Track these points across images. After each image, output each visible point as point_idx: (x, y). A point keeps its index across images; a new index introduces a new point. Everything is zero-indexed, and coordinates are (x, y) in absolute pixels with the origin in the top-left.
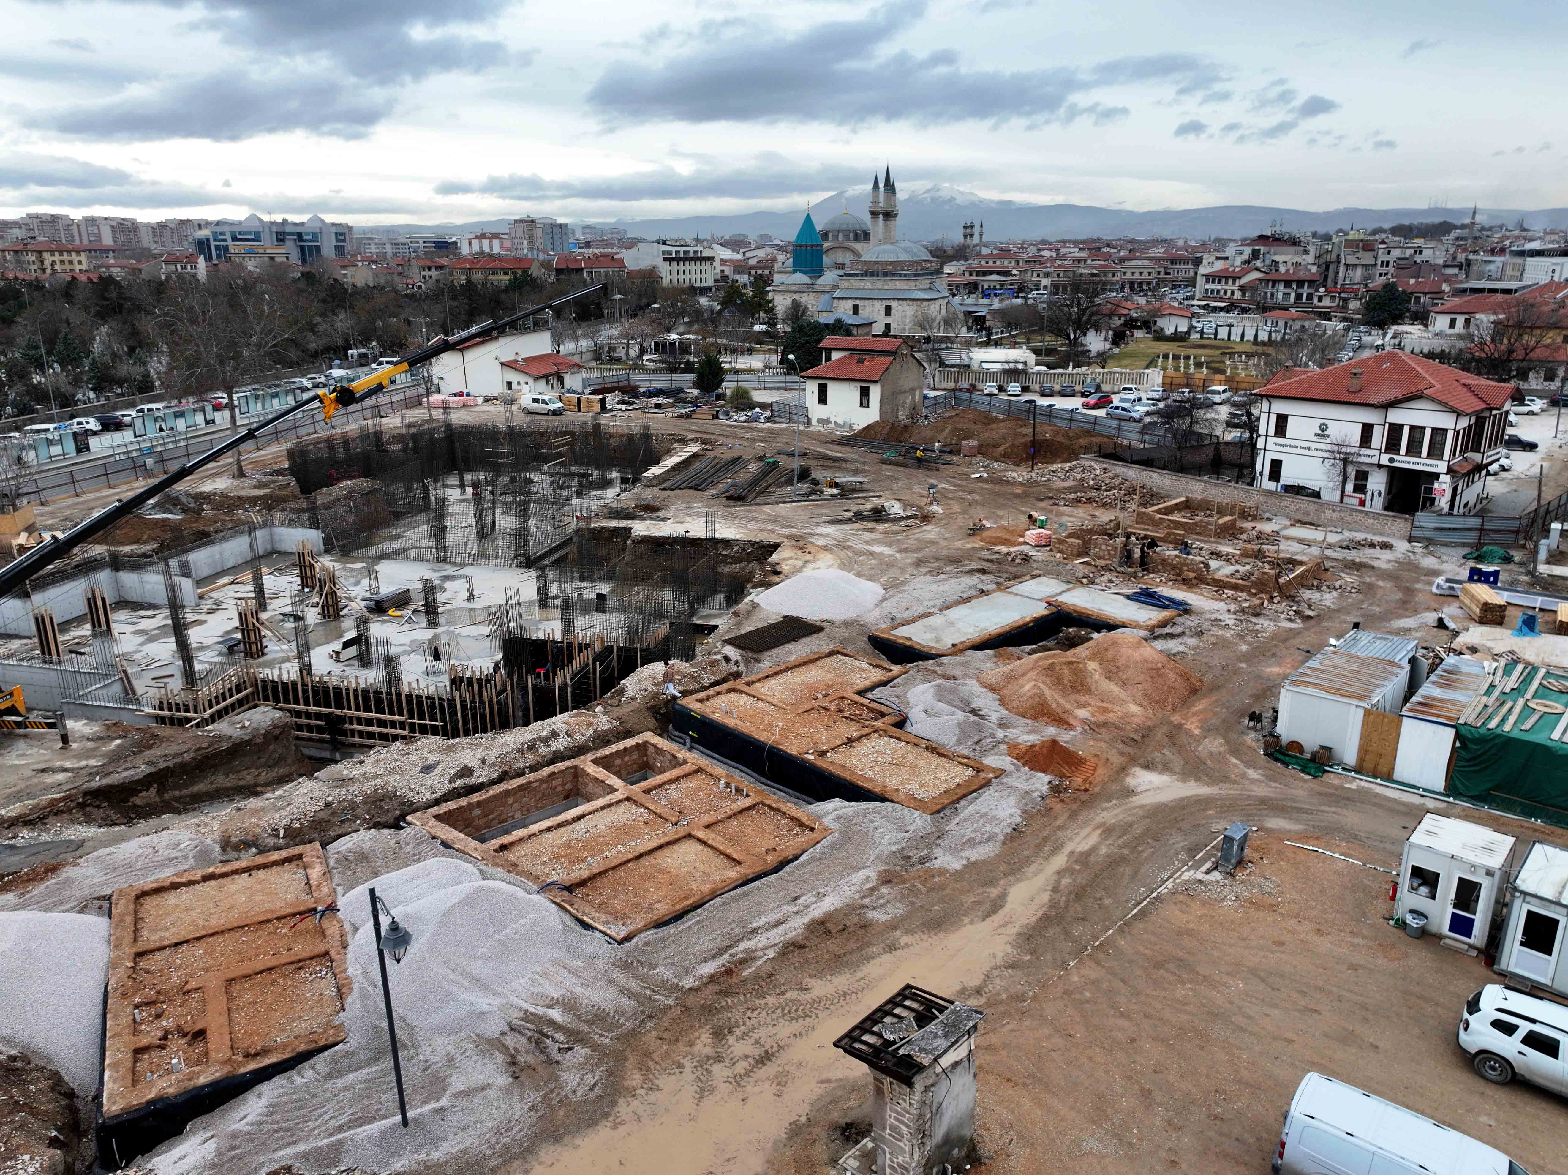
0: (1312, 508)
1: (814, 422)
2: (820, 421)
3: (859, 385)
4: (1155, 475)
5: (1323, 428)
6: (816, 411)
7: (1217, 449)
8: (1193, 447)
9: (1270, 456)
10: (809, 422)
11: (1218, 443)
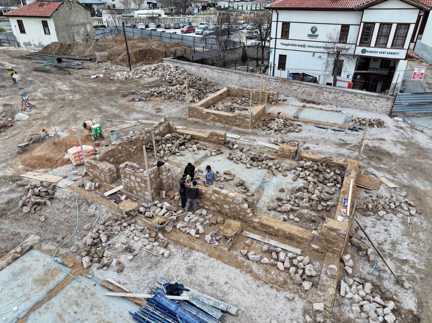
0: (314, 91)
1: (22, 44)
2: (25, 44)
3: (40, 20)
4: (208, 70)
5: (314, 30)
6: (21, 38)
7: (244, 50)
8: (230, 49)
9: (279, 53)
10: (19, 45)
11: (244, 46)
